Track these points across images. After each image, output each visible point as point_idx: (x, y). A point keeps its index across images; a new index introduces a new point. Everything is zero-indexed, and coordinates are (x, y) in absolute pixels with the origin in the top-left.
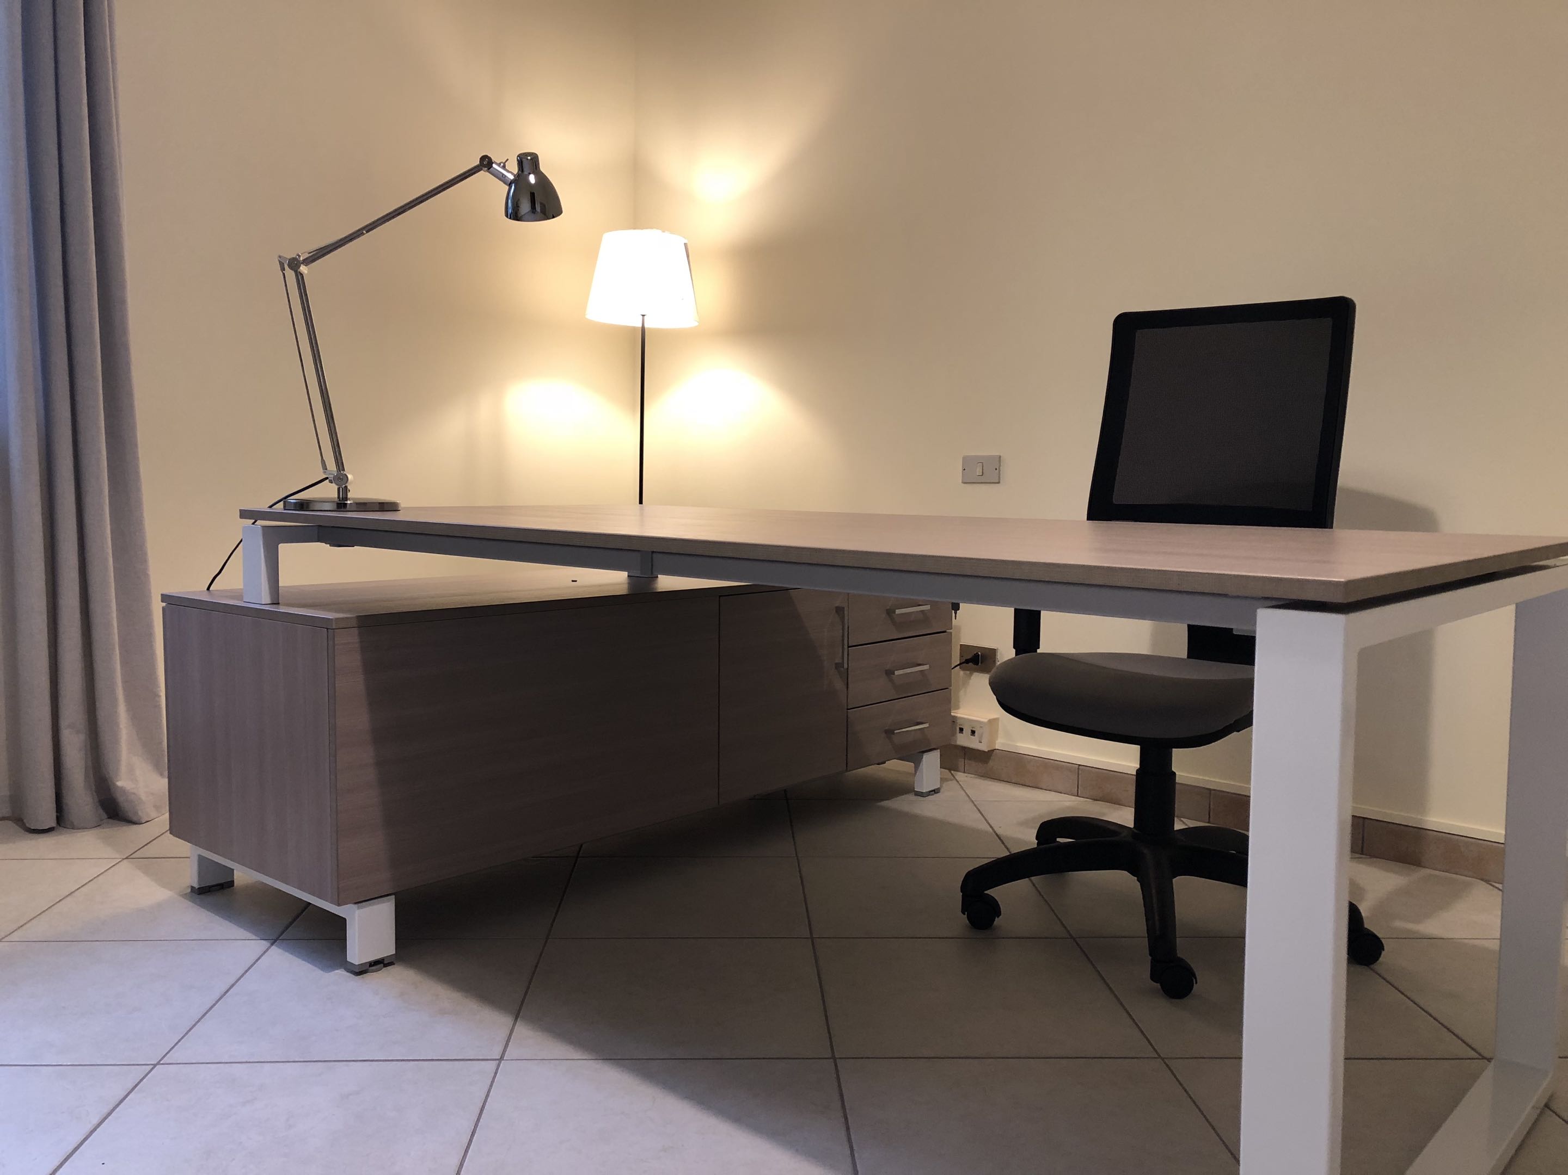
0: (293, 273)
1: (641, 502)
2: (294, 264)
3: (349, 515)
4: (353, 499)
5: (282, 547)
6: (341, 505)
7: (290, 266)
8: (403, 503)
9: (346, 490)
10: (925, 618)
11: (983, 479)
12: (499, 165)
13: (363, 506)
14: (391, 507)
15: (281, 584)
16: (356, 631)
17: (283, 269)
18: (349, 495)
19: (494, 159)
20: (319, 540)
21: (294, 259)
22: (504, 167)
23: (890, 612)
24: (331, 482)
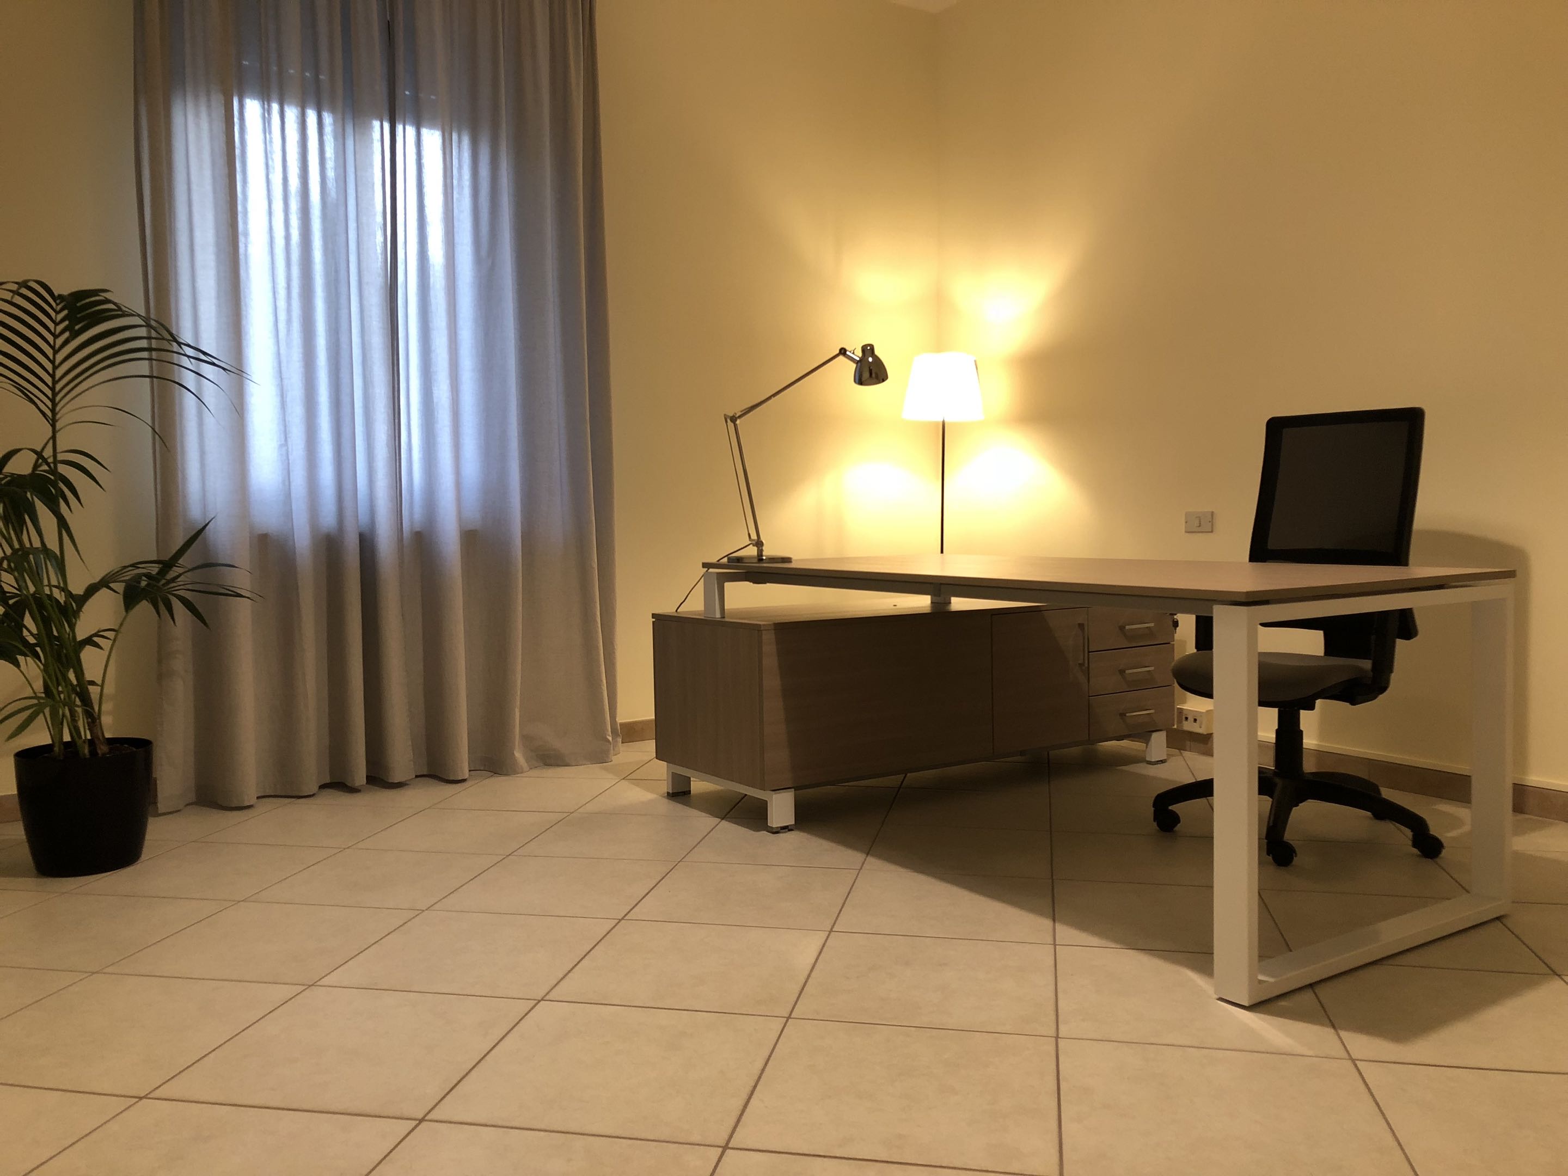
0: (733, 424)
1: (942, 552)
2: (733, 419)
3: (765, 565)
4: (765, 556)
5: (726, 584)
6: (760, 558)
7: (731, 421)
8: (794, 557)
9: (762, 550)
10: (1150, 633)
11: (1199, 529)
12: (850, 352)
13: (773, 560)
14: (788, 560)
15: (726, 608)
16: (773, 632)
17: (726, 422)
18: (764, 553)
19: (847, 348)
20: (746, 581)
21: (734, 416)
22: (853, 353)
23: (1122, 628)
24: (754, 546)
